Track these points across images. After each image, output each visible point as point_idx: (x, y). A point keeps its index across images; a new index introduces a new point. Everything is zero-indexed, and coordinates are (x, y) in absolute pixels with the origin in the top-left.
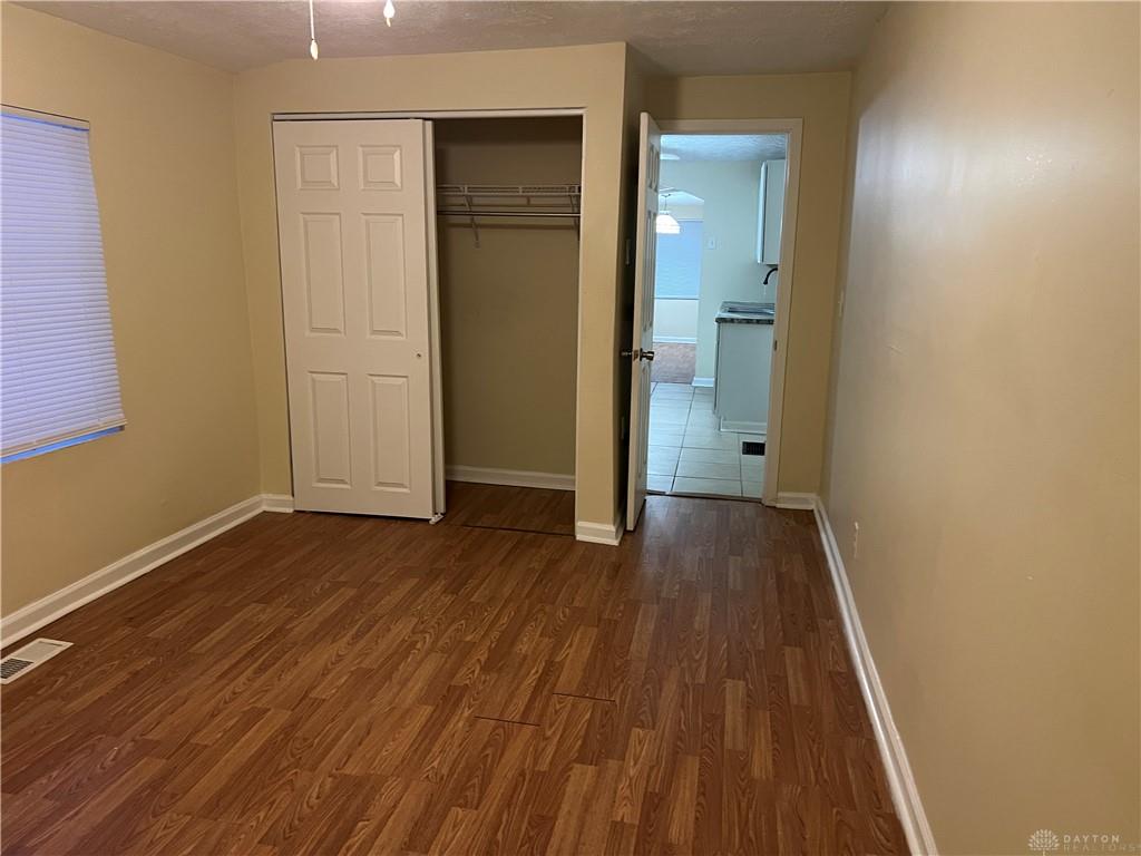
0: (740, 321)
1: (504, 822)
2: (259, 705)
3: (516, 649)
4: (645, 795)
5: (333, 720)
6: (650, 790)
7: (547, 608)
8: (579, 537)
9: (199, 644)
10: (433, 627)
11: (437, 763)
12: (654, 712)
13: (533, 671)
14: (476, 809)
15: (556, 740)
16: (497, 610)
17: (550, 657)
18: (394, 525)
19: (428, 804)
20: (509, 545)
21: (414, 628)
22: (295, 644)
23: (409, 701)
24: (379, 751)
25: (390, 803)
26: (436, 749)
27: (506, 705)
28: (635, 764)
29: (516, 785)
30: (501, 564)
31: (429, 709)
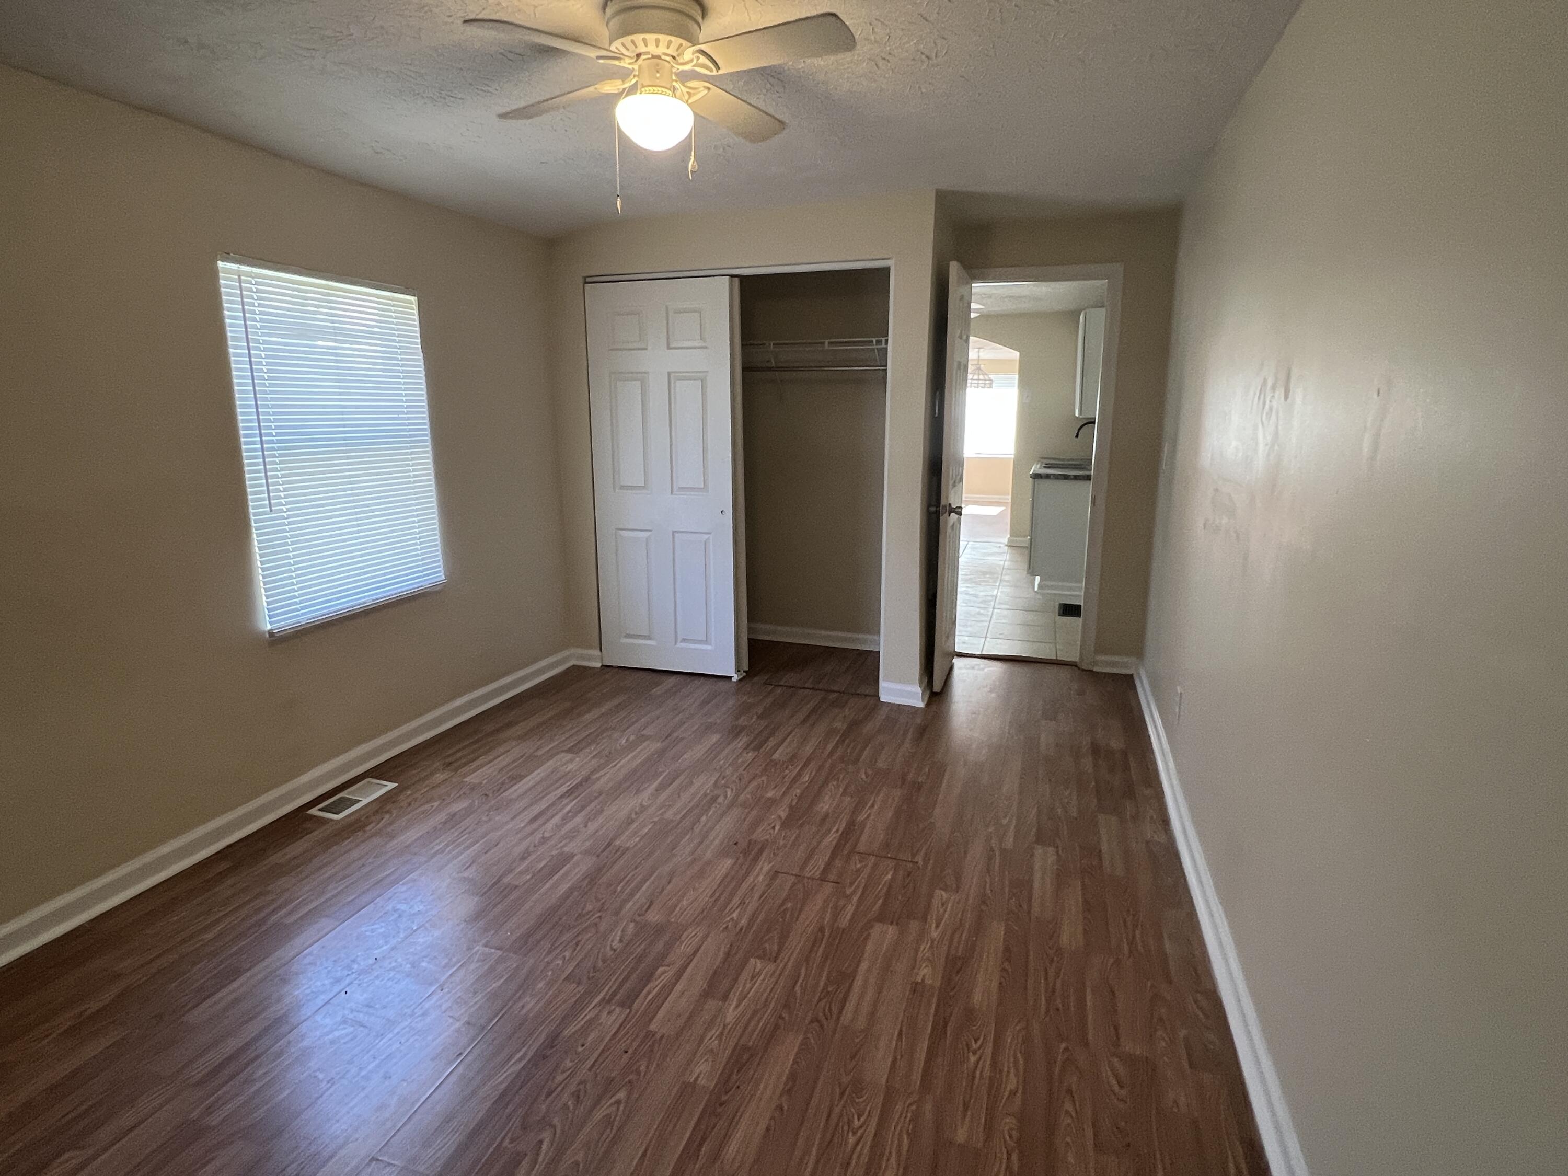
0: (1057, 477)
1: (803, 975)
2: (566, 849)
3: (817, 808)
4: (947, 957)
5: (636, 868)
6: (953, 952)
7: (851, 768)
8: (884, 697)
9: (510, 791)
10: (734, 782)
11: (738, 916)
12: (958, 877)
13: (835, 829)
14: (775, 961)
15: (855, 899)
16: (798, 768)
17: (851, 816)
18: (698, 682)
19: (728, 954)
20: (810, 706)
21: (716, 782)
22: (600, 794)
23: (709, 854)
24: (679, 901)
25: (690, 950)
26: (736, 901)
27: (805, 863)
28: (937, 926)
29: (815, 941)
30: (804, 722)
31: (729, 862)
